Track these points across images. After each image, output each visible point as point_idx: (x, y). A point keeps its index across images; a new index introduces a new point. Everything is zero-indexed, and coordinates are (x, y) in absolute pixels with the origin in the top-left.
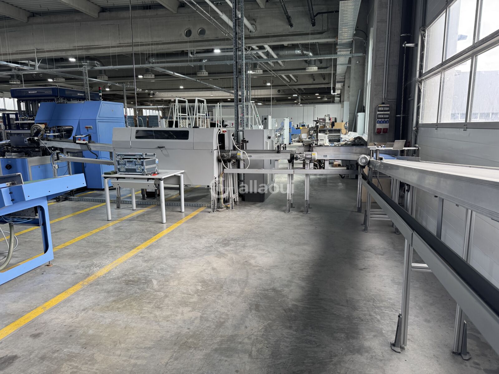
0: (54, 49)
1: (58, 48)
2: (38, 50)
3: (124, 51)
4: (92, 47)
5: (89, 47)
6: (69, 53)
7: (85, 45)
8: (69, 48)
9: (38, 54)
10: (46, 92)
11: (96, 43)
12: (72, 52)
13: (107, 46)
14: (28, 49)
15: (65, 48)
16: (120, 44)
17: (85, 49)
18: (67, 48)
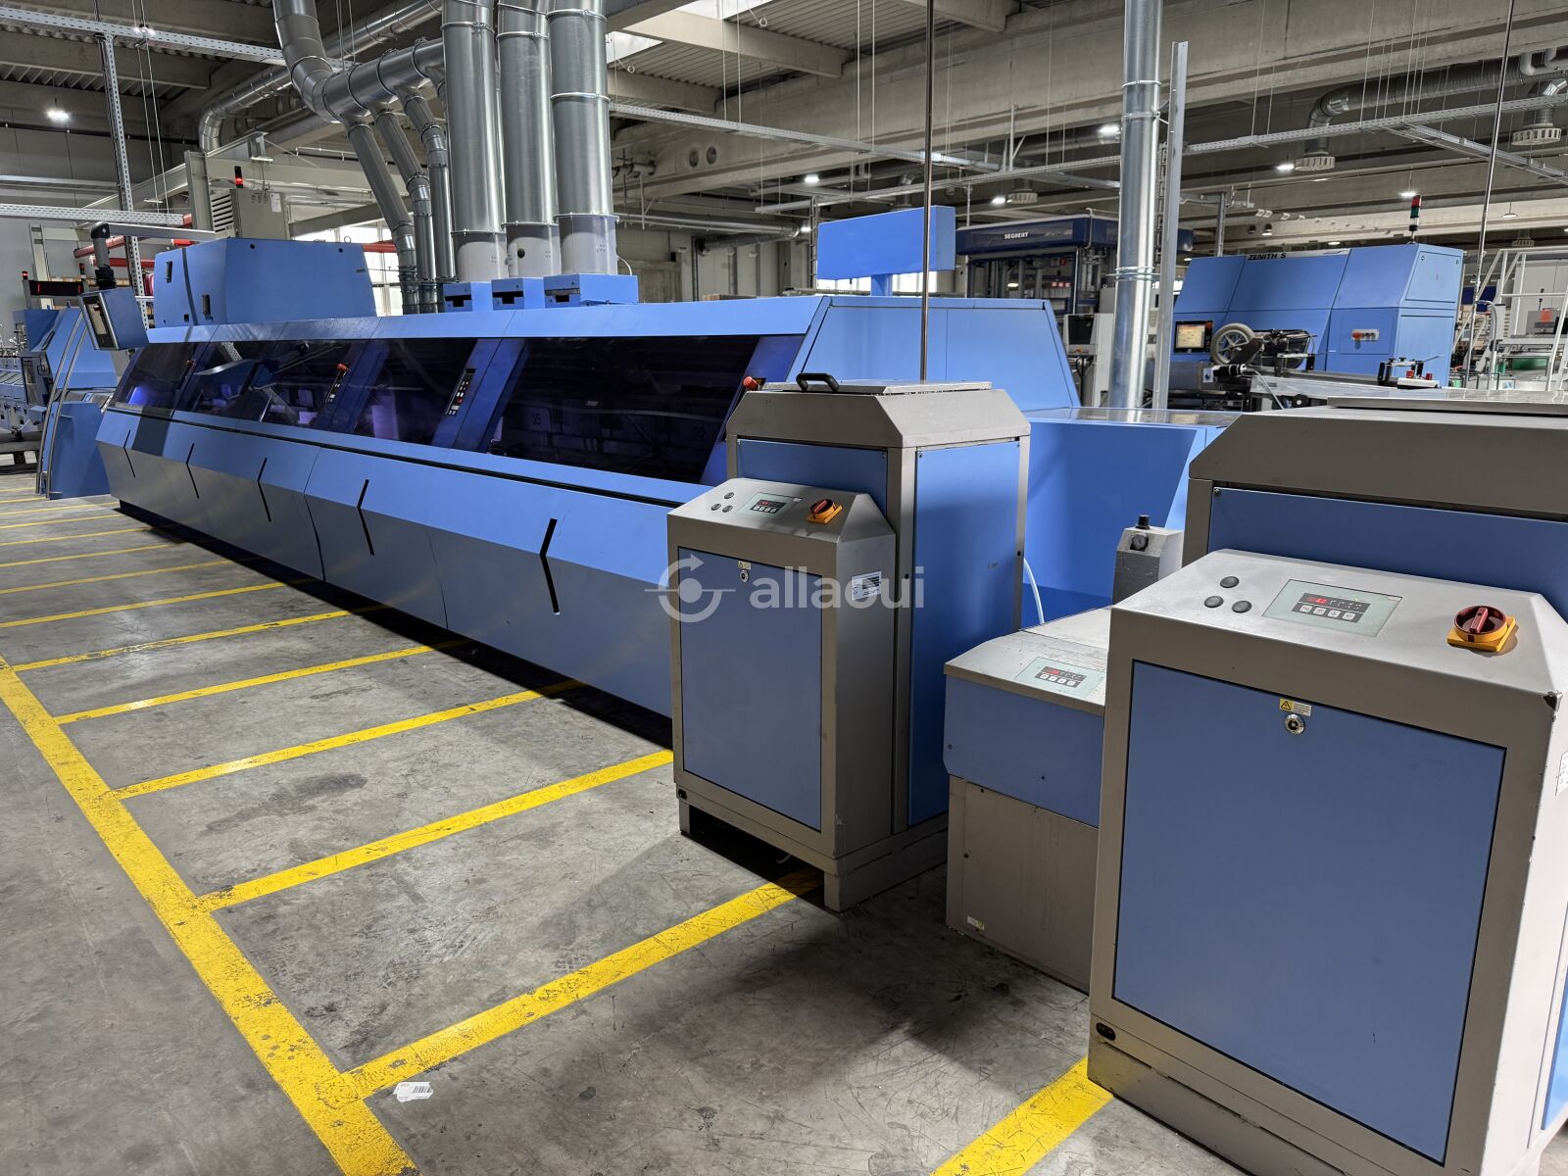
0: (1070, 102)
1: (1077, 98)
2: (1019, 112)
3: (1298, 82)
6: (1111, 110)
8: (1111, 95)
9: (1018, 123)
10: (1047, 234)
14: (992, 112)
15: (1099, 97)
16: (1285, 58)
18: (1103, 97)
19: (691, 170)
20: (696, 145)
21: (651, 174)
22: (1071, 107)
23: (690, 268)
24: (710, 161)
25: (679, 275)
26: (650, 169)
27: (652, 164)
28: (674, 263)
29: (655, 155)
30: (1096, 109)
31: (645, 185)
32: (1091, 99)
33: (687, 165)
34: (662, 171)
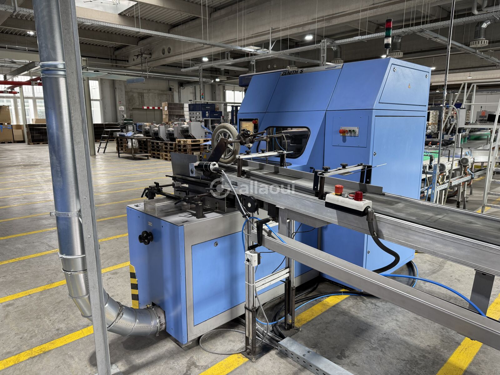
0: (290, 26)
2: (273, 30)
4: (335, 15)
5: (331, 16)
6: (307, 28)
7: (326, 14)
8: (307, 22)
9: (273, 35)
11: (341, 10)
12: (310, 26)
13: (355, 10)
14: (264, 31)
15: (302, 23)
17: (326, 19)
18: (305, 23)
19: (163, 56)
20: (164, 47)
21: (150, 58)
22: (291, 28)
23: (178, 93)
24: (169, 52)
25: (173, 96)
26: (150, 56)
27: (150, 54)
28: (170, 92)
29: (151, 51)
30: (301, 28)
31: (148, 62)
32: (299, 24)
33: (161, 54)
34: (154, 56)
